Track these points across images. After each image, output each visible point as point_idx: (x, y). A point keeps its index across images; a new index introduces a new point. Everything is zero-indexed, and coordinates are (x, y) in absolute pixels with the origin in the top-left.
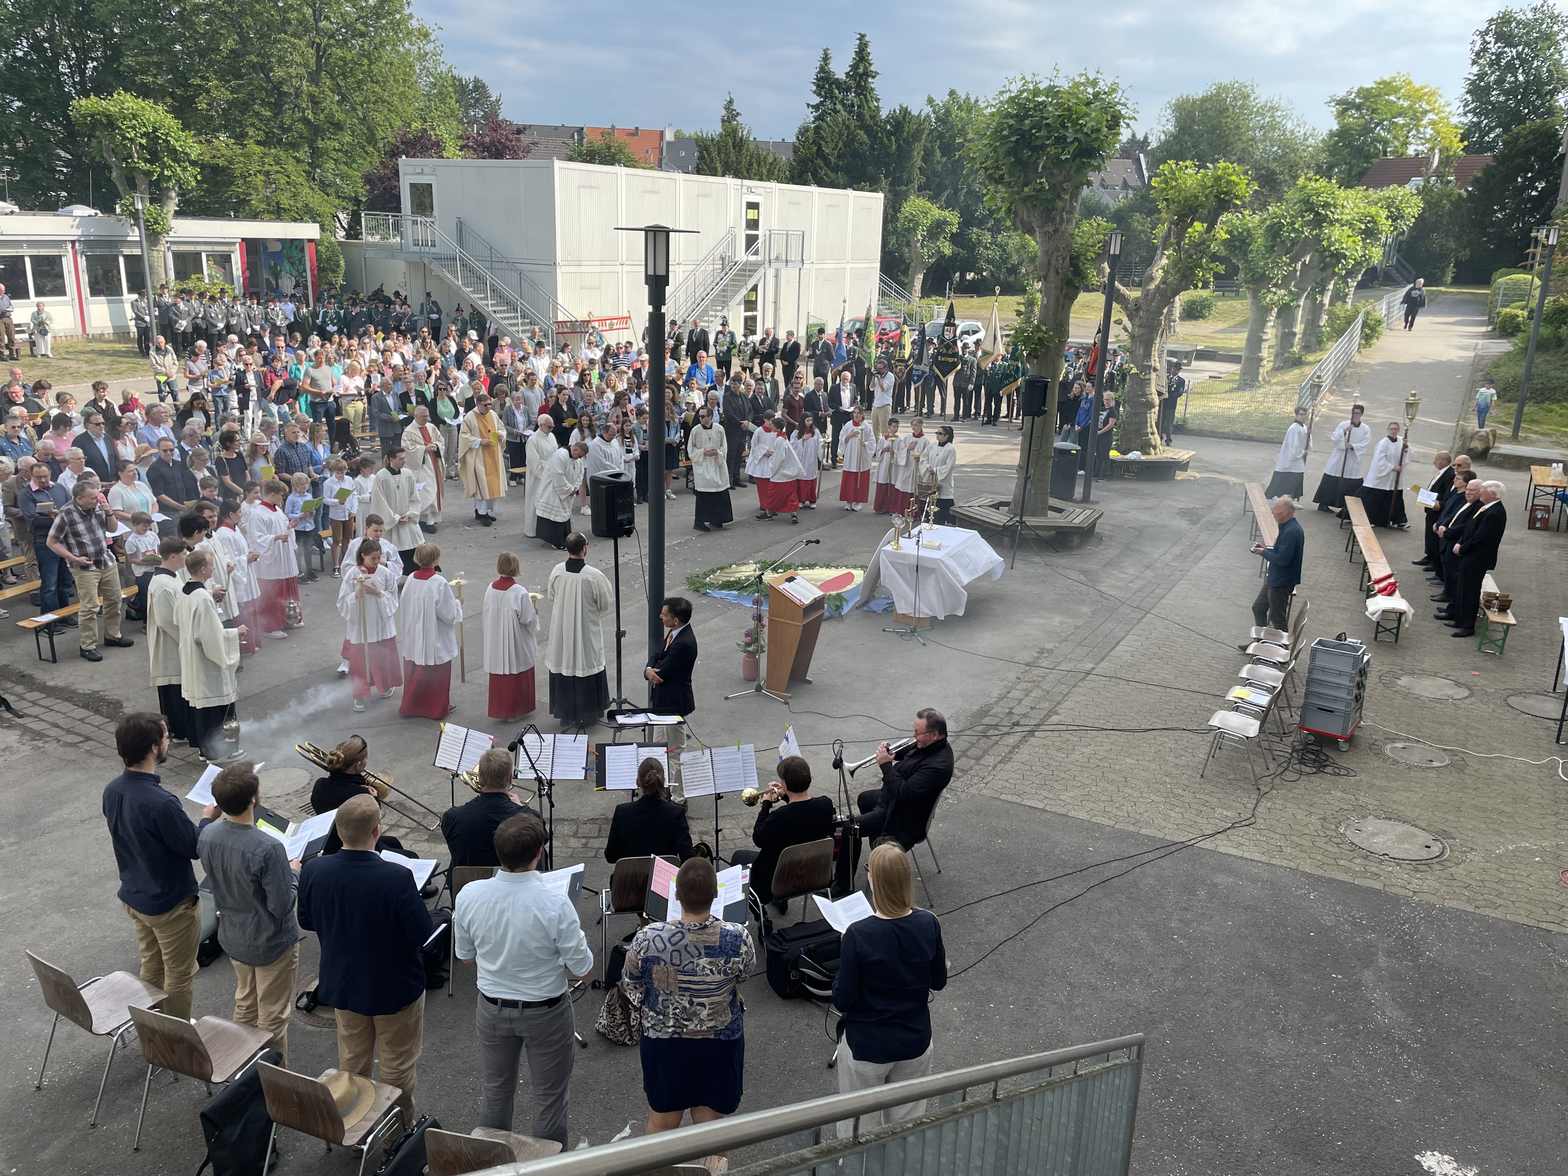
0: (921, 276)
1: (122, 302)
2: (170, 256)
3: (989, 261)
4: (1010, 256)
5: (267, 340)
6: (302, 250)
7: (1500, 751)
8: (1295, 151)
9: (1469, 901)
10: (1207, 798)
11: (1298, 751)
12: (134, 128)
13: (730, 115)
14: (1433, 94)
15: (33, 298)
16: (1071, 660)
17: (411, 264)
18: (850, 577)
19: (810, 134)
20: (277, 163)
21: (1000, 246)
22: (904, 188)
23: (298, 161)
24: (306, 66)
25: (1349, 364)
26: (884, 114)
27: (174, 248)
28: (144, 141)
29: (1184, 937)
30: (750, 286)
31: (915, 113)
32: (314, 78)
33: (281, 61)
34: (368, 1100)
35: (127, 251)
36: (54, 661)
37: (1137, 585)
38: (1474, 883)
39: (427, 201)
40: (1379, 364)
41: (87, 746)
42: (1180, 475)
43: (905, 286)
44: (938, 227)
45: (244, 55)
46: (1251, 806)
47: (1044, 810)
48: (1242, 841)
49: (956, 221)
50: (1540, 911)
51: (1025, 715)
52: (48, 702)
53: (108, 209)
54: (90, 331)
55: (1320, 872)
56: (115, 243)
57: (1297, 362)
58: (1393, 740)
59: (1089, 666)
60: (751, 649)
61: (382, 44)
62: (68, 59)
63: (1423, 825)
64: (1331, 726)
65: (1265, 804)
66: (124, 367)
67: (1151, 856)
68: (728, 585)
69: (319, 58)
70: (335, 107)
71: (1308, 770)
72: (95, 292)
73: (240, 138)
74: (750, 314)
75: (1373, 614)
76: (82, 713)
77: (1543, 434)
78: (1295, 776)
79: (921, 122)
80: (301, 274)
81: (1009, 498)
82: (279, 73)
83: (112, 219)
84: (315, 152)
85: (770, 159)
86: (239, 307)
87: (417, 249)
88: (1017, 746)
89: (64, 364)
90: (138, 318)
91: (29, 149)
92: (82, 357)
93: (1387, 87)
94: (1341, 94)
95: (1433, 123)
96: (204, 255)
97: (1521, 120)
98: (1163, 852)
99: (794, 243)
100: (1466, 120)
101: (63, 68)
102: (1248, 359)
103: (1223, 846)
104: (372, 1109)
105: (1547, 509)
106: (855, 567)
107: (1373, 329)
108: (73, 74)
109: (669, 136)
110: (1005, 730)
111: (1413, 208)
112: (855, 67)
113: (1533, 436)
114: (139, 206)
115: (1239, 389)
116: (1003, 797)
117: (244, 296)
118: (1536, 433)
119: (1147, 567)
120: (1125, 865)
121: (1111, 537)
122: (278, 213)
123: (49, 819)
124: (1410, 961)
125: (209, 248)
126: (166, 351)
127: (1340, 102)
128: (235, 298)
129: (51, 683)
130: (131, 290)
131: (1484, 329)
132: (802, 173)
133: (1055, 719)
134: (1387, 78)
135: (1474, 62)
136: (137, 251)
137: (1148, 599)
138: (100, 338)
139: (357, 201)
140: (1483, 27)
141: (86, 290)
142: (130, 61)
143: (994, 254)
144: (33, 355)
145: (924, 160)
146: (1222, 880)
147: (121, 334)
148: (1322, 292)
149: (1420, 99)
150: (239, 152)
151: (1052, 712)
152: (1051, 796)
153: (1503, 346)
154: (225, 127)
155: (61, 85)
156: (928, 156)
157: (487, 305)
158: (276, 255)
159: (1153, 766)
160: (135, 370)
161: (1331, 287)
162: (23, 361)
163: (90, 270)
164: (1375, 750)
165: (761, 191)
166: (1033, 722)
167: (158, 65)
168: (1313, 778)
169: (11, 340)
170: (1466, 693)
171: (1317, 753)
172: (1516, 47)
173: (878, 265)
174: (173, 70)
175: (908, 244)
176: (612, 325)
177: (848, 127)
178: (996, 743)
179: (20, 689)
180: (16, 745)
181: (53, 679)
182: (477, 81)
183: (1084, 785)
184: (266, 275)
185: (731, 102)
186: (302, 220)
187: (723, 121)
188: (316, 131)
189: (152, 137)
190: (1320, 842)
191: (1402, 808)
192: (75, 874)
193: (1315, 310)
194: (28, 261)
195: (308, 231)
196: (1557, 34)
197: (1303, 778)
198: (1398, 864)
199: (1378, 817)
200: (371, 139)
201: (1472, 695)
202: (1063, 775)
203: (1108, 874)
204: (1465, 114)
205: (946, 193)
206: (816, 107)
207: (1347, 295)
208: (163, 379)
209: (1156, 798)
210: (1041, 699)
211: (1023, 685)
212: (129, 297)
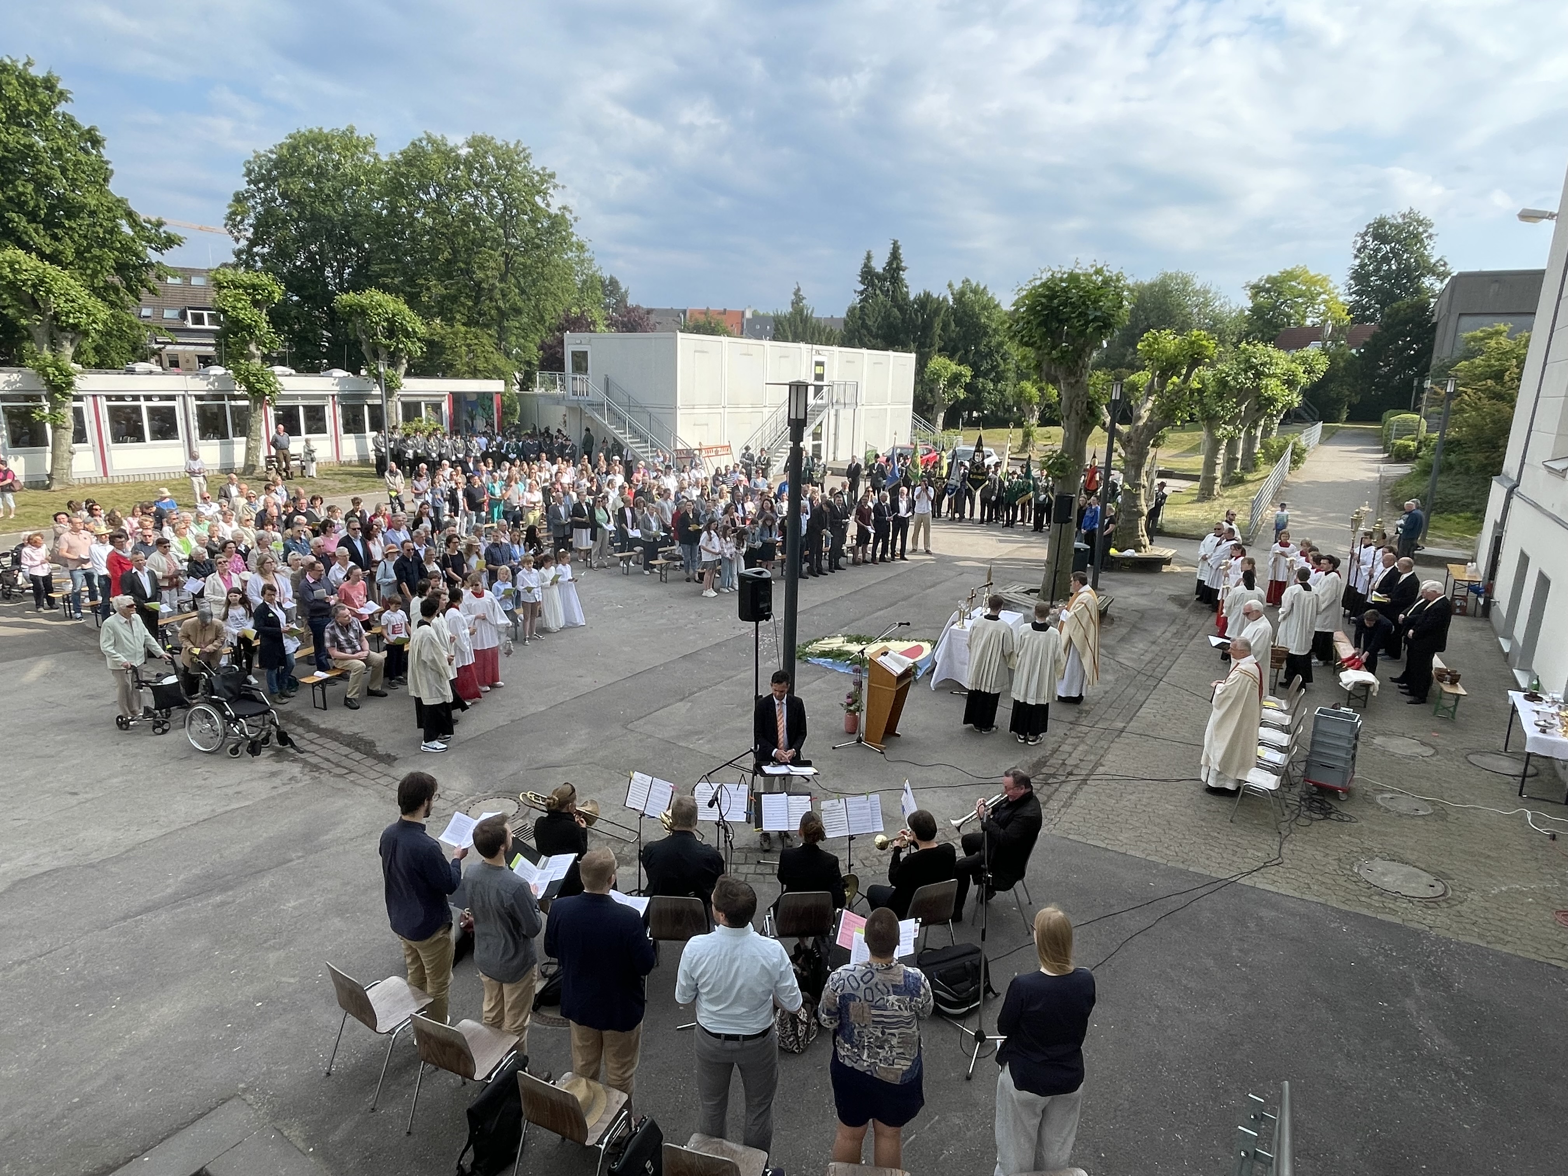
0: (943, 414)
1: (365, 437)
2: (399, 404)
3: (991, 403)
4: (1007, 399)
5: (471, 465)
6: (492, 399)
7: (1474, 802)
8: (1221, 322)
9: (1481, 936)
10: (1239, 840)
11: (1305, 800)
12: (379, 315)
13: (798, 299)
14: (1325, 279)
15: (304, 435)
16: (1106, 719)
17: (571, 409)
18: (920, 650)
19: (857, 312)
20: (476, 338)
21: (1000, 392)
22: (927, 350)
23: (491, 336)
24: (499, 269)
25: (1284, 483)
26: (912, 297)
27: (403, 399)
28: (385, 324)
29: (1245, 966)
30: (818, 422)
31: (935, 296)
32: (503, 279)
33: (482, 267)
34: (602, 1103)
35: (370, 402)
36: (325, 709)
37: (1148, 657)
38: (1480, 920)
39: (584, 364)
40: (1307, 483)
41: (351, 777)
42: (1165, 569)
43: (932, 422)
44: (955, 380)
45: (455, 263)
46: (1276, 847)
47: (1106, 849)
48: (1276, 878)
49: (969, 374)
50: (1546, 948)
51: (1076, 766)
52: (321, 741)
53: (356, 372)
54: (342, 459)
55: (1347, 908)
56: (362, 396)
57: (1240, 481)
58: (1382, 791)
59: (1121, 725)
60: (852, 708)
61: (552, 253)
62: (332, 267)
63: (1423, 866)
64: (1331, 780)
65: (1287, 848)
66: (365, 485)
67: (1203, 891)
68: (824, 654)
69: (506, 263)
70: (517, 298)
71: (1316, 816)
72: (347, 431)
73: (449, 321)
74: (816, 442)
75: (1347, 685)
76: (345, 750)
77: (1446, 538)
78: (1307, 822)
79: (940, 304)
80: (490, 417)
81: (1039, 586)
82: (480, 275)
83: (360, 379)
84: (502, 330)
85: (828, 329)
86: (447, 441)
87: (576, 398)
88: (1075, 793)
89: (325, 482)
90: (378, 450)
91: (303, 330)
92: (337, 477)
93: (1290, 275)
94: (1254, 281)
95: (1325, 302)
96: (423, 404)
97: (1397, 298)
98: (1212, 887)
99: (850, 391)
100: (1351, 299)
101: (328, 272)
102: (1205, 478)
103: (1260, 882)
104: (606, 1111)
105: (1464, 598)
106: (923, 641)
107: (1300, 456)
108: (335, 277)
109: (748, 315)
110: (1063, 778)
111: (1322, 366)
112: (890, 264)
113: (1438, 540)
114: (382, 370)
115: (1198, 501)
116: (1070, 837)
117: (451, 433)
118: (1439, 537)
119: (1154, 643)
120: (1183, 899)
121: (1120, 618)
122: (474, 373)
123: (326, 837)
124: (1443, 991)
125: (427, 399)
126: (397, 474)
127: (1253, 287)
128: (444, 435)
129: (323, 726)
130: (372, 430)
131: (1381, 456)
132: (850, 340)
133: (1101, 769)
134: (1289, 269)
135: (1356, 257)
136: (378, 402)
137: (1158, 669)
138: (350, 464)
139: (529, 363)
140: (1363, 230)
141: (341, 429)
142: (376, 268)
143: (995, 397)
144: (303, 476)
145: (942, 329)
146: (1267, 914)
147: (364, 461)
148: (1255, 428)
149: (1315, 283)
150: (449, 330)
151: (1098, 764)
152: (1110, 837)
153: (1403, 469)
154: (439, 314)
155: (327, 285)
156: (945, 327)
157: (626, 438)
158: (472, 403)
159: (1189, 811)
160: (374, 487)
161: (1262, 423)
162: (296, 480)
163: (345, 417)
164: (1368, 800)
165: (826, 353)
166: (1084, 772)
167: (395, 271)
168: (1322, 823)
169: (288, 467)
170: (1432, 752)
171: (1321, 802)
172: (1389, 244)
173: (911, 406)
174: (404, 274)
175: (931, 391)
176: (717, 452)
177: (885, 306)
178: (1057, 790)
179: (300, 730)
180: (299, 776)
181: (324, 722)
182: (611, 278)
183: (1135, 828)
184: (465, 417)
185: (799, 289)
186: (490, 378)
187: (793, 303)
188: (502, 314)
189: (391, 321)
190: (1341, 881)
191: (1401, 851)
192: (348, 883)
193: (1250, 441)
194: (301, 409)
195: (495, 386)
196: (1422, 234)
197: (1315, 823)
198: (1410, 901)
199: (1383, 859)
200: (542, 320)
201: (1437, 753)
202: (1116, 819)
203: (1171, 908)
204: (1351, 294)
205: (959, 354)
206: (861, 293)
207: (1272, 429)
208: (394, 494)
209: (1198, 840)
210: (1086, 753)
211: (1069, 741)
212: (370, 435)
